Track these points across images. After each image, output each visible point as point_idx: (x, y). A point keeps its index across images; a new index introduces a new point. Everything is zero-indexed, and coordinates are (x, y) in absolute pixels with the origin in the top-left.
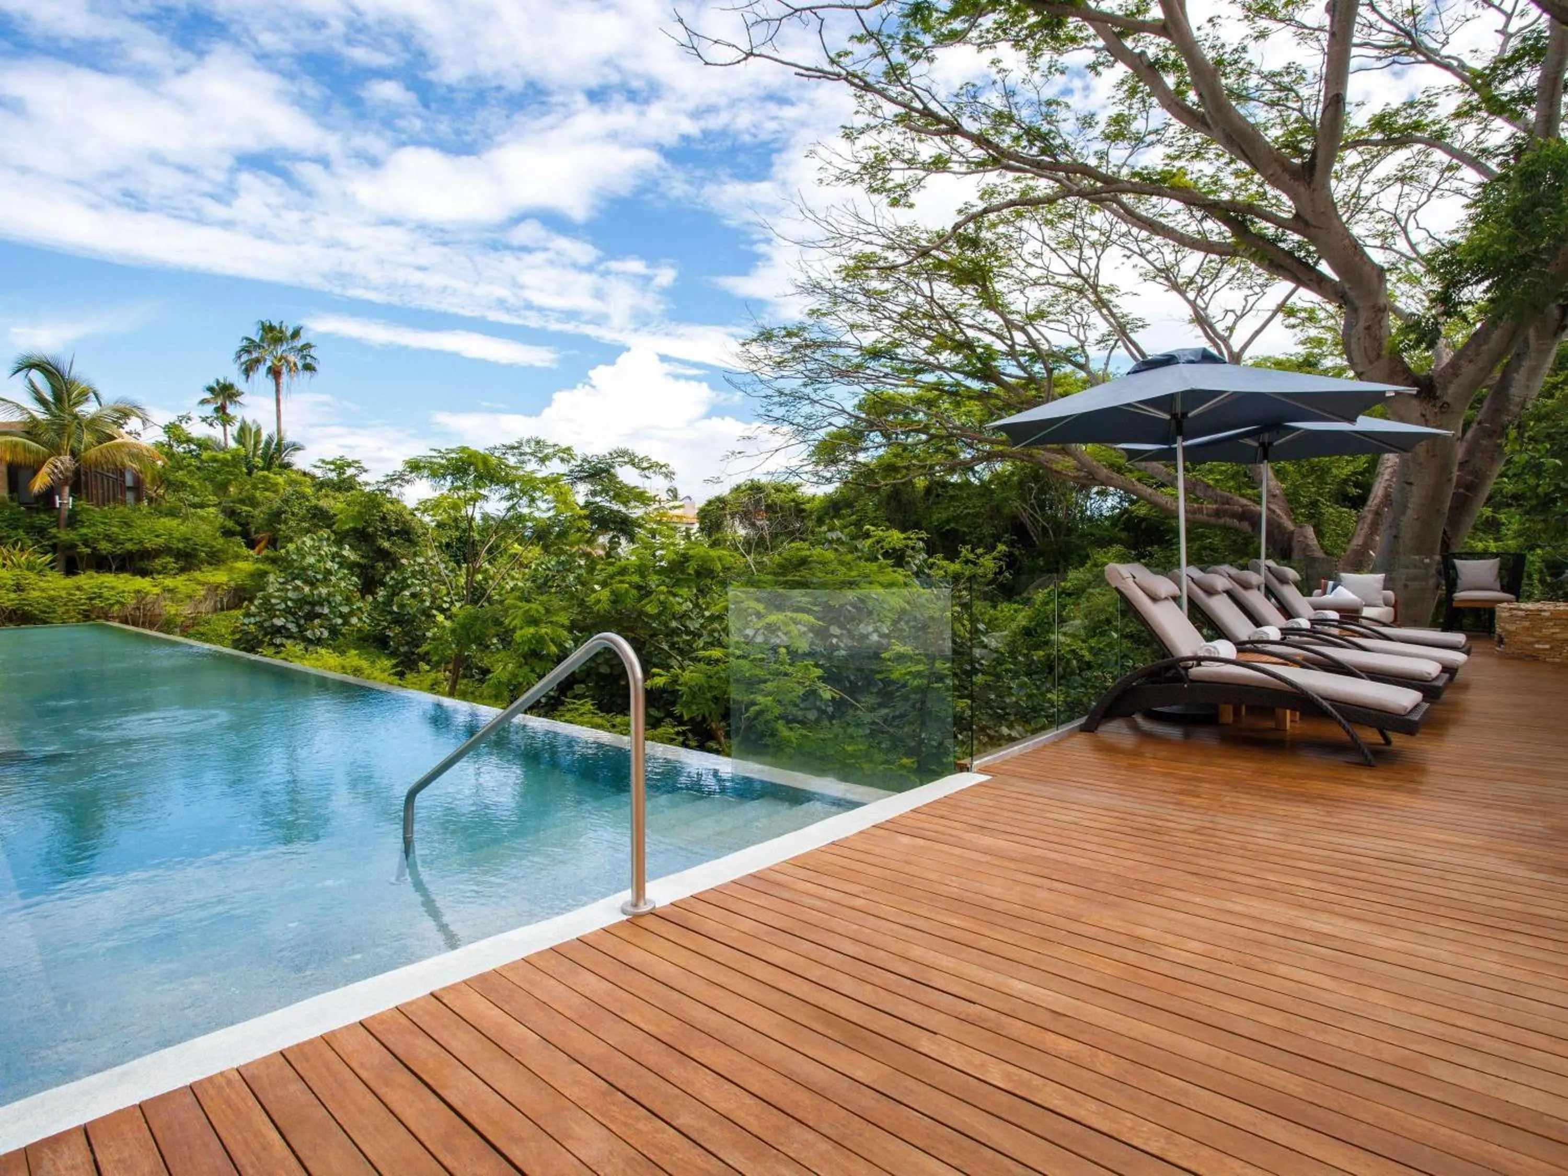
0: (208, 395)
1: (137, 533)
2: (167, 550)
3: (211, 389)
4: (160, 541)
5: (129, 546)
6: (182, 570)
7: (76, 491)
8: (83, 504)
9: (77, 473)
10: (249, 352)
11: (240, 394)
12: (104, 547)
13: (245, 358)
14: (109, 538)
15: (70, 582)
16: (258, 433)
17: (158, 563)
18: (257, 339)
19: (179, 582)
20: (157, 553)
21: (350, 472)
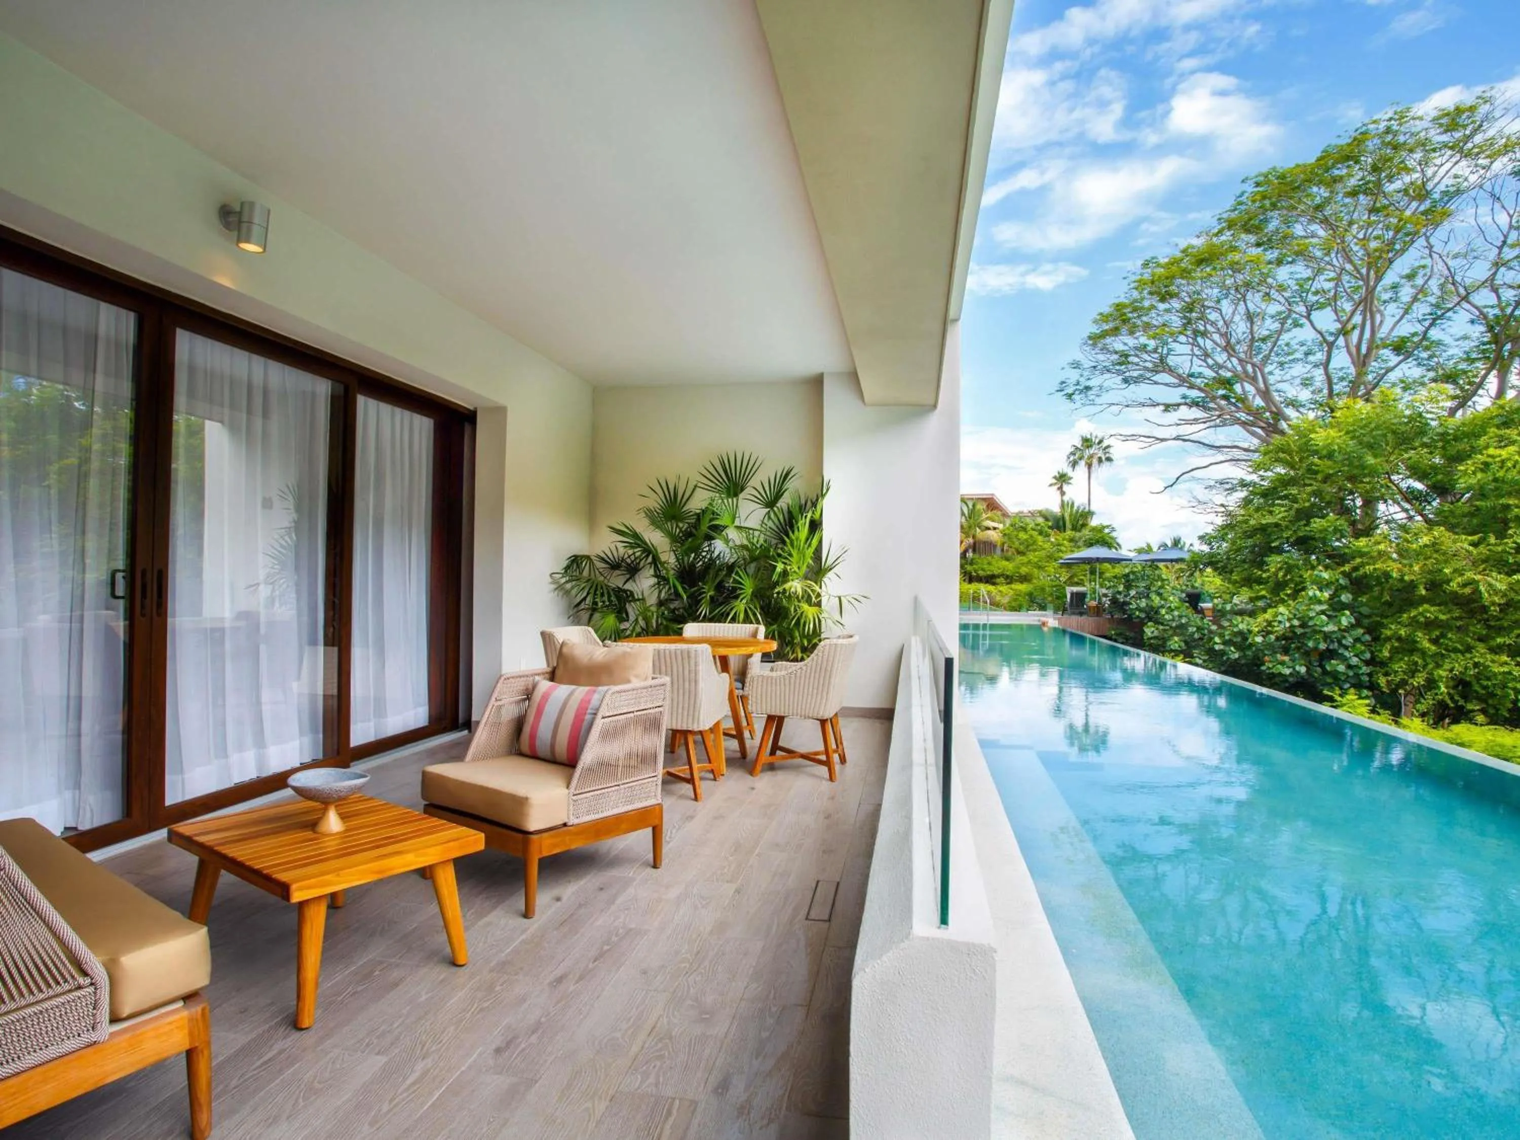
0: (1054, 481)
1: (992, 568)
2: (1002, 575)
3: (1055, 477)
4: (1000, 571)
5: (989, 573)
6: (1008, 584)
7: (974, 551)
8: (977, 556)
9: (975, 544)
10: (1075, 454)
11: (1071, 478)
12: (981, 573)
13: (1072, 458)
14: (983, 570)
15: (969, 586)
16: (1073, 504)
17: (998, 580)
18: (1079, 446)
19: (1004, 588)
20: (998, 576)
21: (1107, 531)
